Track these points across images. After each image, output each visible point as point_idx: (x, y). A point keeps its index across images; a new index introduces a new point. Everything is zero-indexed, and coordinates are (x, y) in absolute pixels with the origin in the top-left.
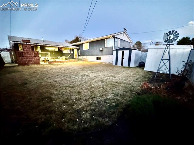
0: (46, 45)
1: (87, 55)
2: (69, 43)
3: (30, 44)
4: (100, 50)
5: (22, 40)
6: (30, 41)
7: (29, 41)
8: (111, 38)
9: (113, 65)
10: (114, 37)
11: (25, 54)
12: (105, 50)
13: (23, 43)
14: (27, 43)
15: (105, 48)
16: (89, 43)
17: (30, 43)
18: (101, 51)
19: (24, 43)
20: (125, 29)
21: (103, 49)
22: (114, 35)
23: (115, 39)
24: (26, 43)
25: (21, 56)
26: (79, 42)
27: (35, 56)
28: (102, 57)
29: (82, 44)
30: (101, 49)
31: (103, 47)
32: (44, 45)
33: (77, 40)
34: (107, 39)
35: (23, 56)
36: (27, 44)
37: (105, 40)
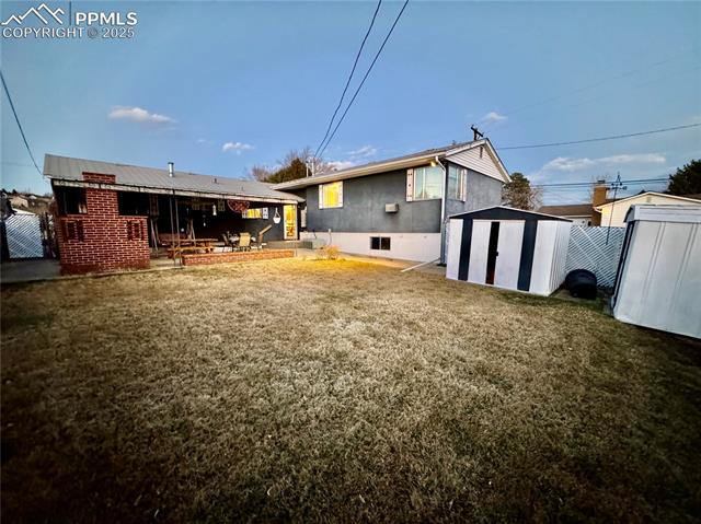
0: (177, 193)
1: (335, 227)
2: (265, 181)
3: (112, 188)
4: (388, 210)
5: (84, 173)
6: (113, 176)
7: (110, 179)
8: (433, 164)
9: (448, 276)
10: (446, 163)
11: (90, 227)
12: (406, 212)
13: (87, 185)
14: (103, 187)
15: (408, 205)
16: (341, 183)
17: (113, 184)
18: (392, 214)
19: (92, 186)
20: (476, 132)
21: (397, 206)
22: (448, 154)
23: (450, 169)
24: (97, 186)
25: (72, 237)
26: (304, 176)
27: (130, 238)
28: (395, 238)
29: (315, 187)
30: (390, 207)
31: (400, 202)
32: (171, 193)
33: (298, 169)
34: (414, 168)
35: (82, 238)
36: (100, 190)
37: (409, 172)
